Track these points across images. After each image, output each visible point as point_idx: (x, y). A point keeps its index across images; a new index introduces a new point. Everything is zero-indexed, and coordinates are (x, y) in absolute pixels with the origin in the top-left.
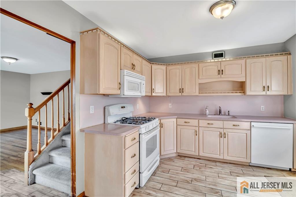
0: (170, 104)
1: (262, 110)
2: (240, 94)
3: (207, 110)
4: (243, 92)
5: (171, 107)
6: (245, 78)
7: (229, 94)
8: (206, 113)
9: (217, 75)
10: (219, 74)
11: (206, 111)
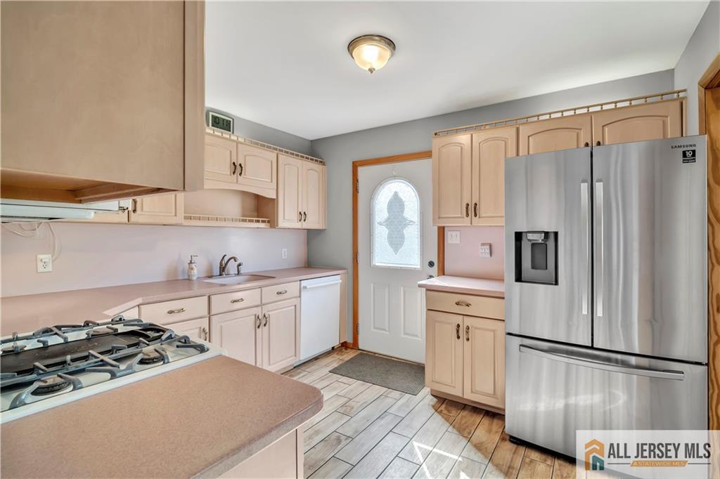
0: (46, 257)
1: (283, 257)
2: (262, 225)
3: (193, 265)
4: (269, 222)
5: (49, 268)
6: (275, 192)
7: (245, 223)
8: (189, 276)
9: (229, 173)
10: (234, 173)
11: (192, 269)
